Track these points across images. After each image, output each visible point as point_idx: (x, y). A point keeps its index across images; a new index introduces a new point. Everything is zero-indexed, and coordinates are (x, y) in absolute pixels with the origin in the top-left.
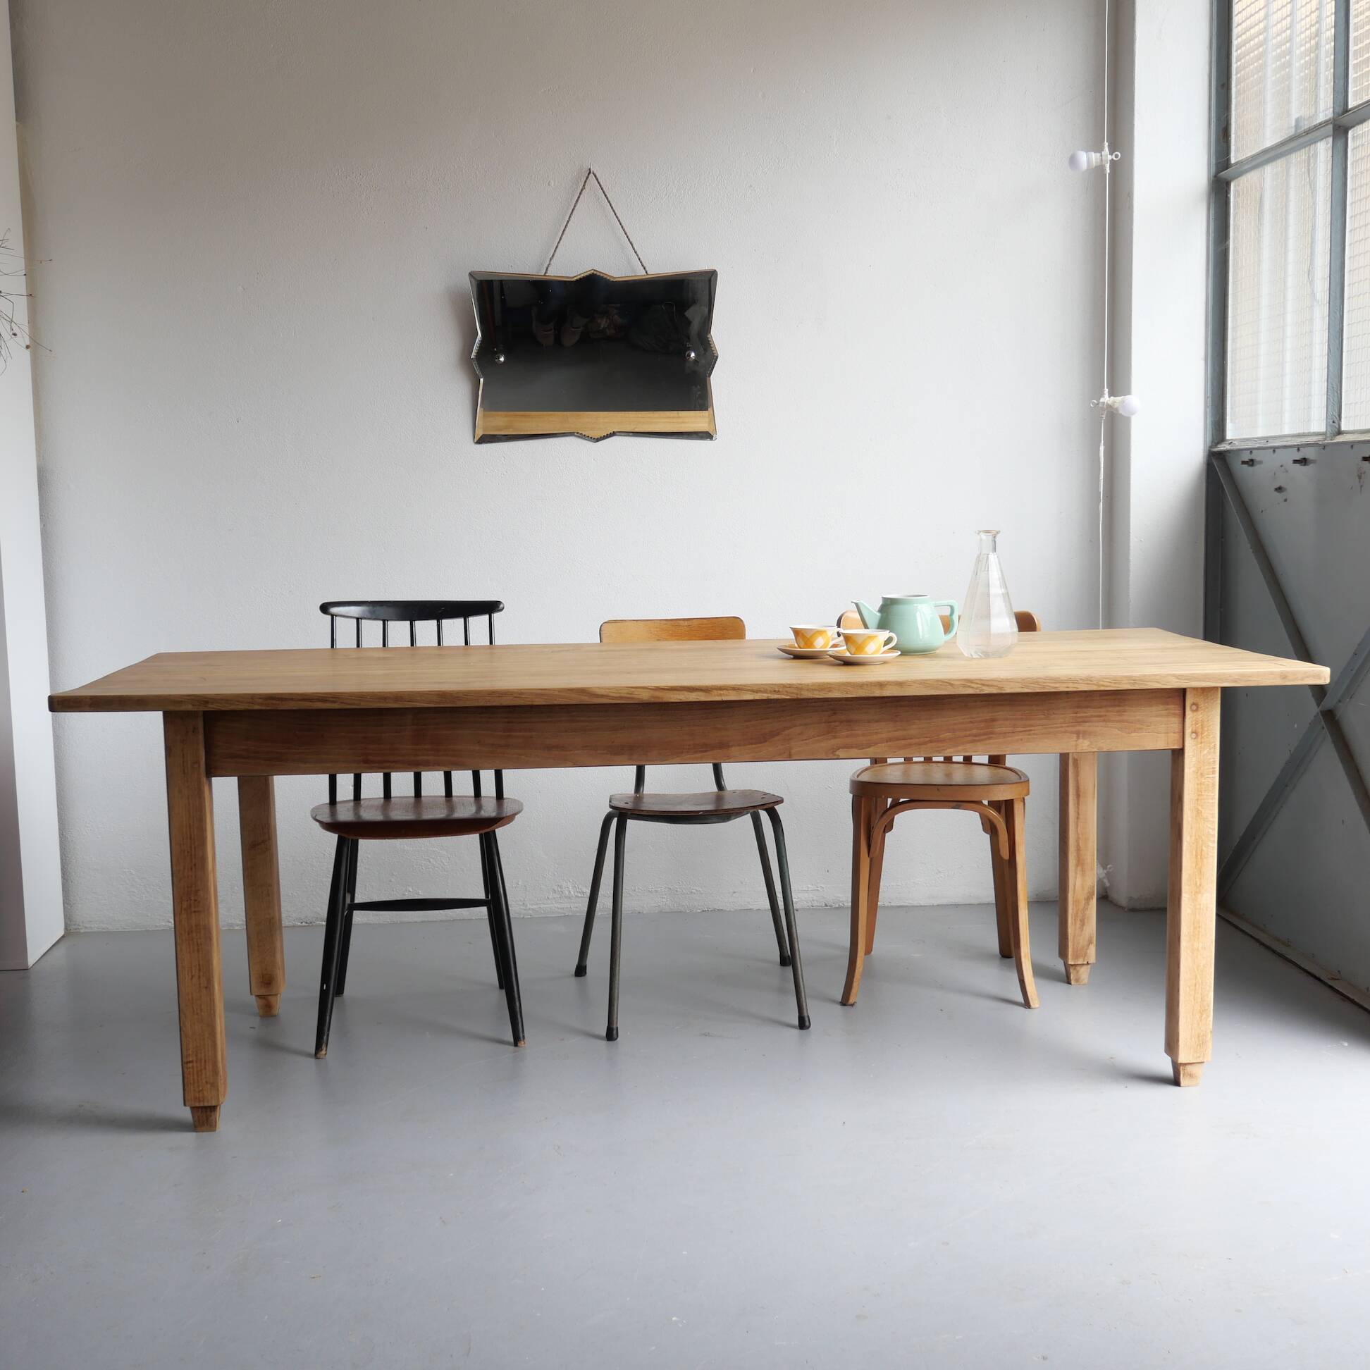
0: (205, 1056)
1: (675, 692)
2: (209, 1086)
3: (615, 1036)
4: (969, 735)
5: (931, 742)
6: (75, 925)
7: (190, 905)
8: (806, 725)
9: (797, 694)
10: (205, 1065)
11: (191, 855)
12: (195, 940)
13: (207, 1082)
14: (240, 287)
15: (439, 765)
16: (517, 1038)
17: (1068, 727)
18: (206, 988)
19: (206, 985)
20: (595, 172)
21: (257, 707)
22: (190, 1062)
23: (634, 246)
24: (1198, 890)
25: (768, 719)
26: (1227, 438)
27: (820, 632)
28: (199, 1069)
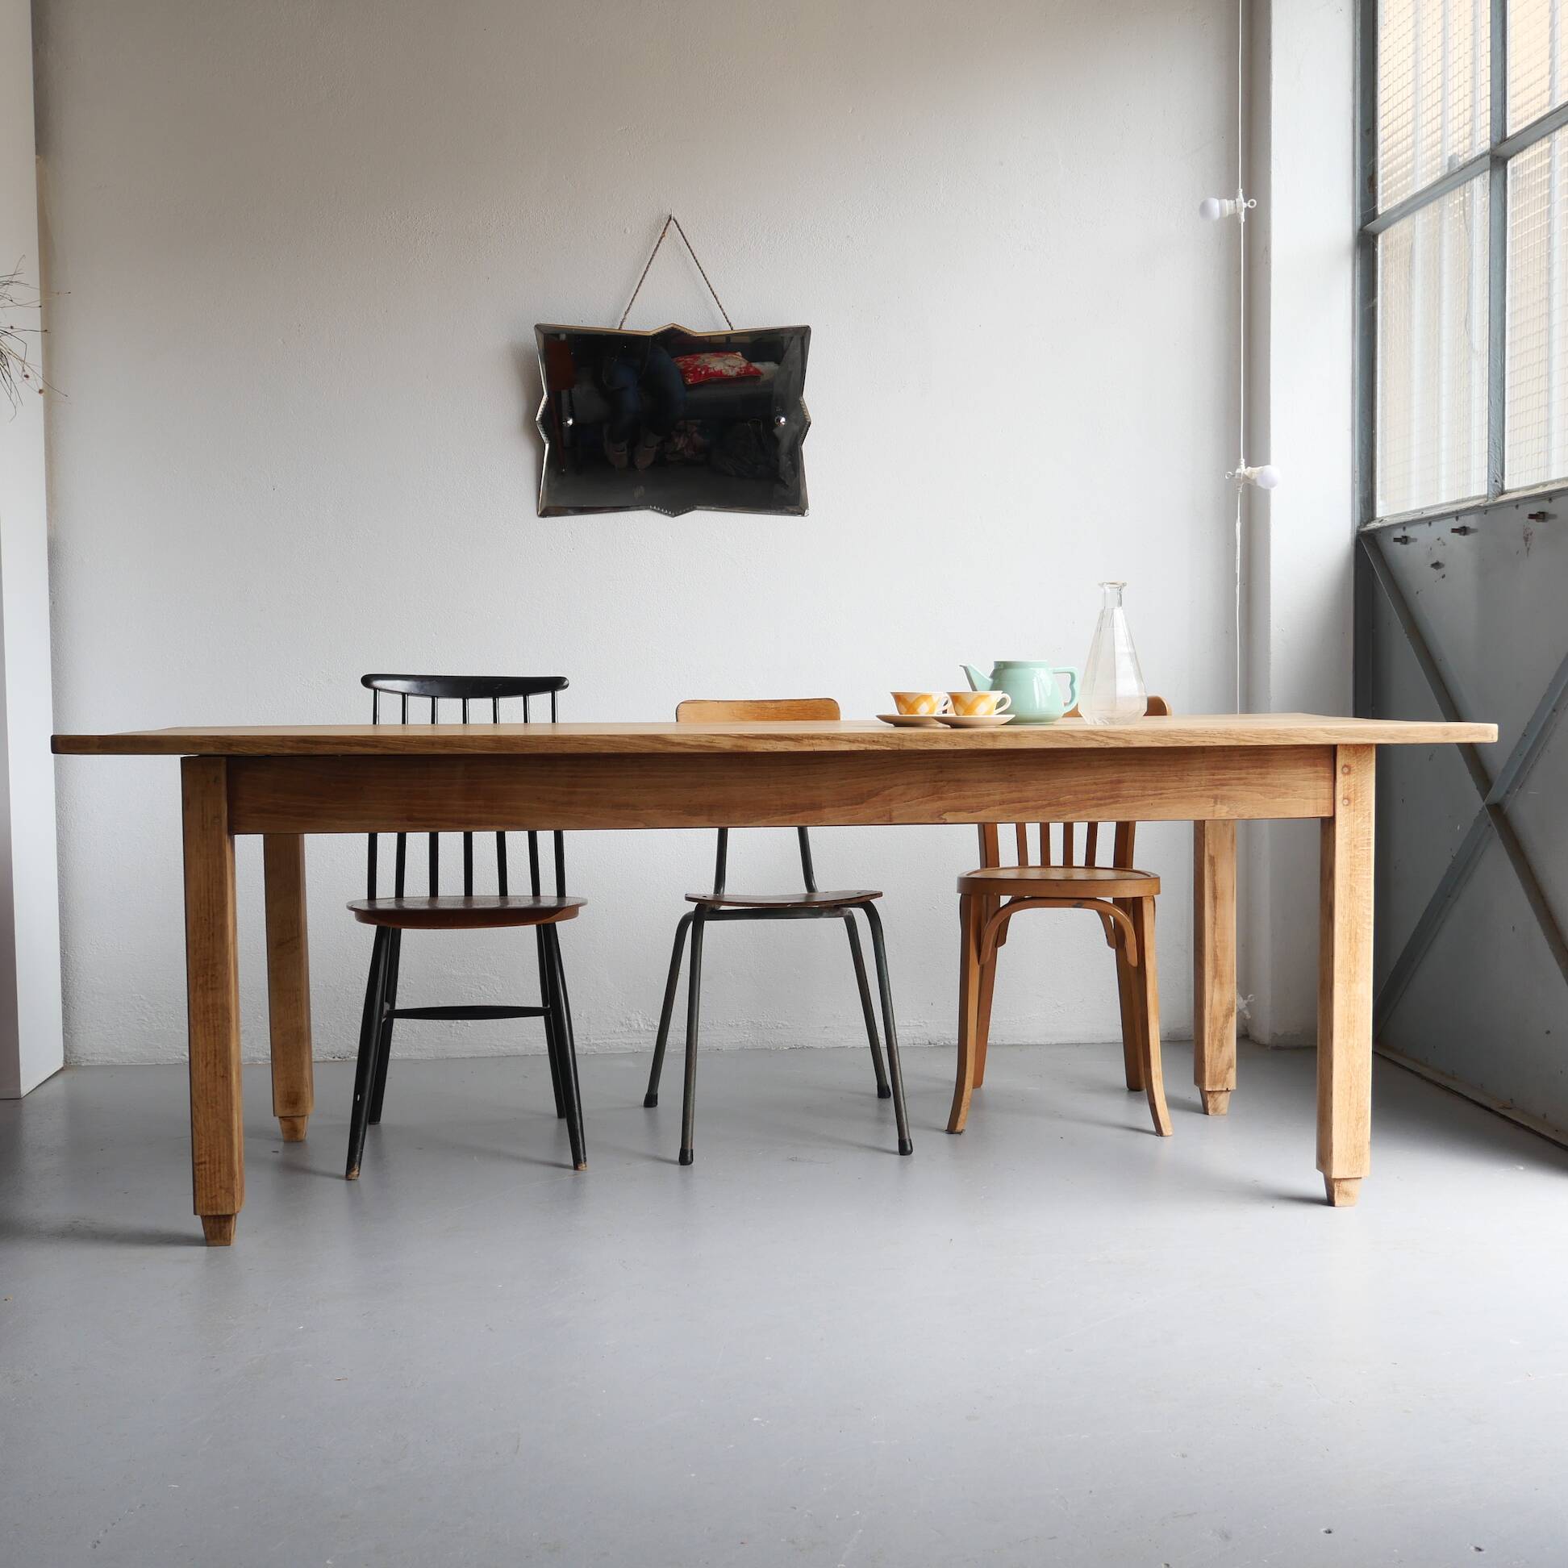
0: (219, 1157)
1: (762, 740)
2: (223, 1191)
3: (689, 1159)
4: (1093, 799)
5: (1049, 805)
6: (75, 1057)
7: (207, 981)
8: (908, 784)
9: (899, 745)
10: (219, 1167)
11: (209, 923)
12: (211, 1021)
13: (221, 1187)
14: (280, 340)
15: (491, 824)
16: (578, 1160)
17: (1204, 790)
18: (223, 1077)
19: (221, 1075)
20: (676, 219)
21: (287, 751)
22: (202, 1163)
23: (719, 299)
24: (1352, 979)
25: (865, 777)
26: (1378, 516)
27: (925, 697)
28: (212, 1171)
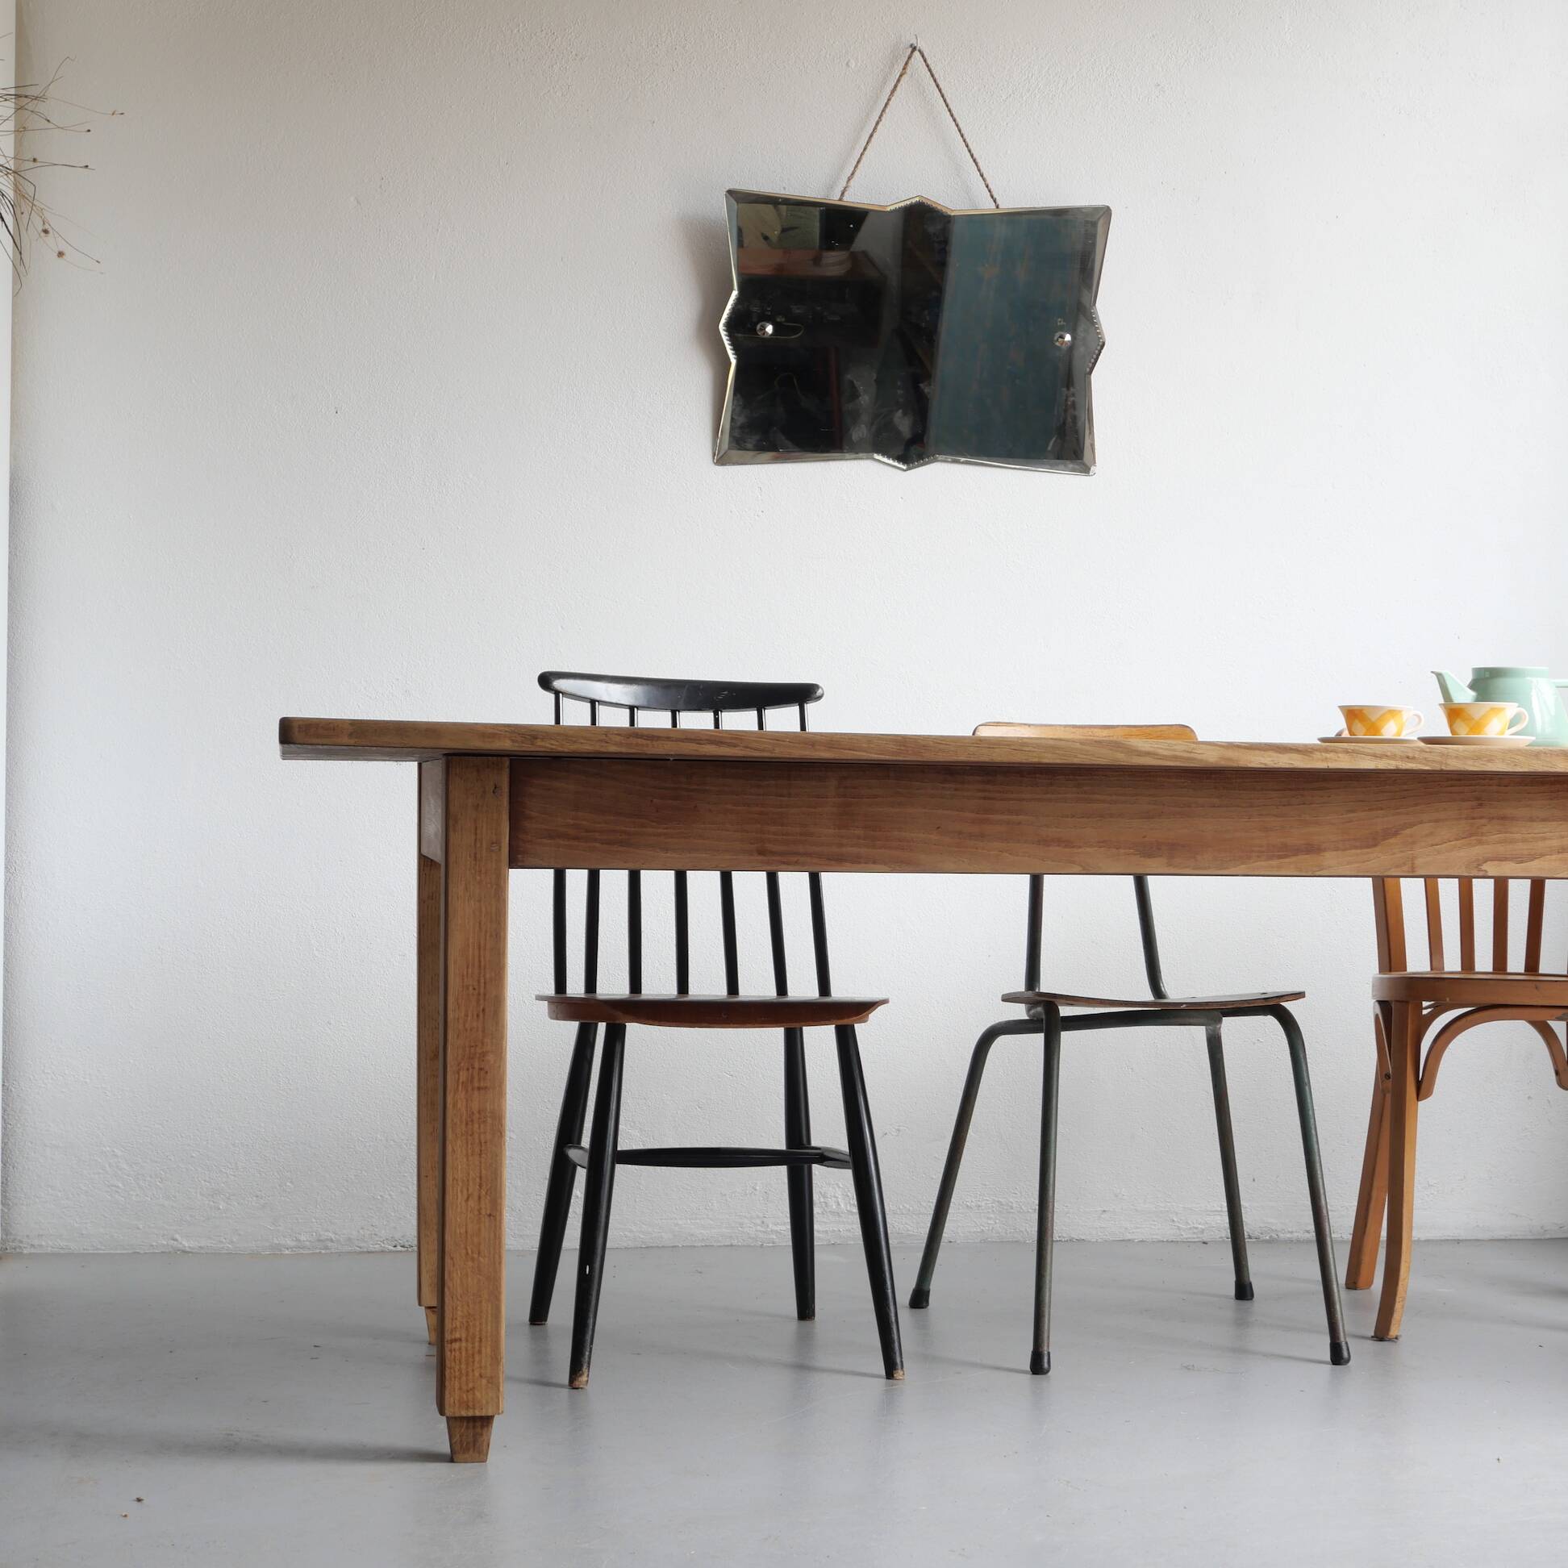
0: (481, 1330)
1: (1257, 752)
2: (484, 1381)
3: (1046, 1365)
7: (473, 1078)
8: (1437, 821)
9: (1441, 763)
10: (480, 1347)
12: (476, 1136)
13: (481, 1376)
14: (352, 199)
15: (874, 863)
16: (891, 1367)
18: (490, 1215)
20: (922, 49)
22: (456, 1340)
23: (980, 164)
25: (1382, 809)
27: (1393, 713)
28: (470, 1352)
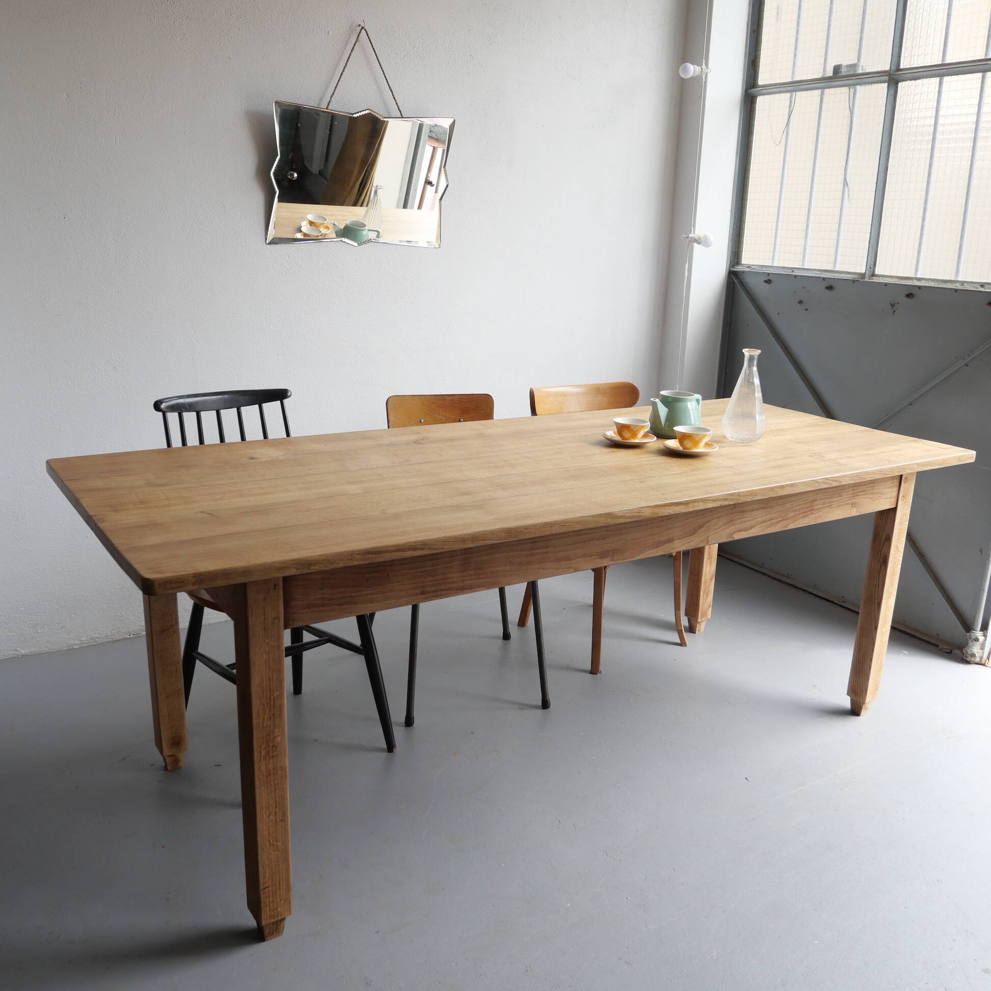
0: (279, 878)
5: (783, 520)
7: (269, 751)
8: (718, 518)
10: (279, 886)
11: (270, 706)
12: (272, 781)
13: (281, 900)
15: (479, 587)
17: (849, 500)
19: (281, 819)
20: (366, 28)
21: (356, 563)
22: (266, 888)
23: (393, 93)
26: (742, 263)
28: (274, 891)
